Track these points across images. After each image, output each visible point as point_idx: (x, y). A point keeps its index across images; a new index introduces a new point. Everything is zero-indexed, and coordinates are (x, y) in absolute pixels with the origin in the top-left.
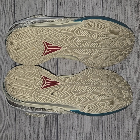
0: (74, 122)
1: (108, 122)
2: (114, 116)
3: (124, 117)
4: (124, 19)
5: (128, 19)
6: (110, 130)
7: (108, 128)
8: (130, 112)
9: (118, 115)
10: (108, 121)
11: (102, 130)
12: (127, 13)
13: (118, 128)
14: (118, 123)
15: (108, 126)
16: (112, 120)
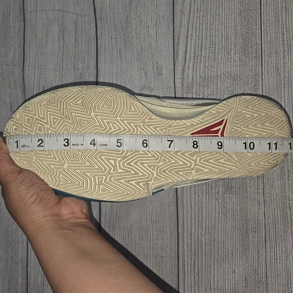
0: (127, 237)
1: (189, 234)
2: (200, 223)
3: (220, 225)
4: (215, 41)
5: (223, 40)
6: (193, 249)
7: (189, 244)
8: (230, 216)
9: (207, 221)
10: (189, 232)
11: (178, 249)
12: (220, 29)
13: (208, 245)
14: (207, 237)
15: (189, 241)
16: (197, 230)
